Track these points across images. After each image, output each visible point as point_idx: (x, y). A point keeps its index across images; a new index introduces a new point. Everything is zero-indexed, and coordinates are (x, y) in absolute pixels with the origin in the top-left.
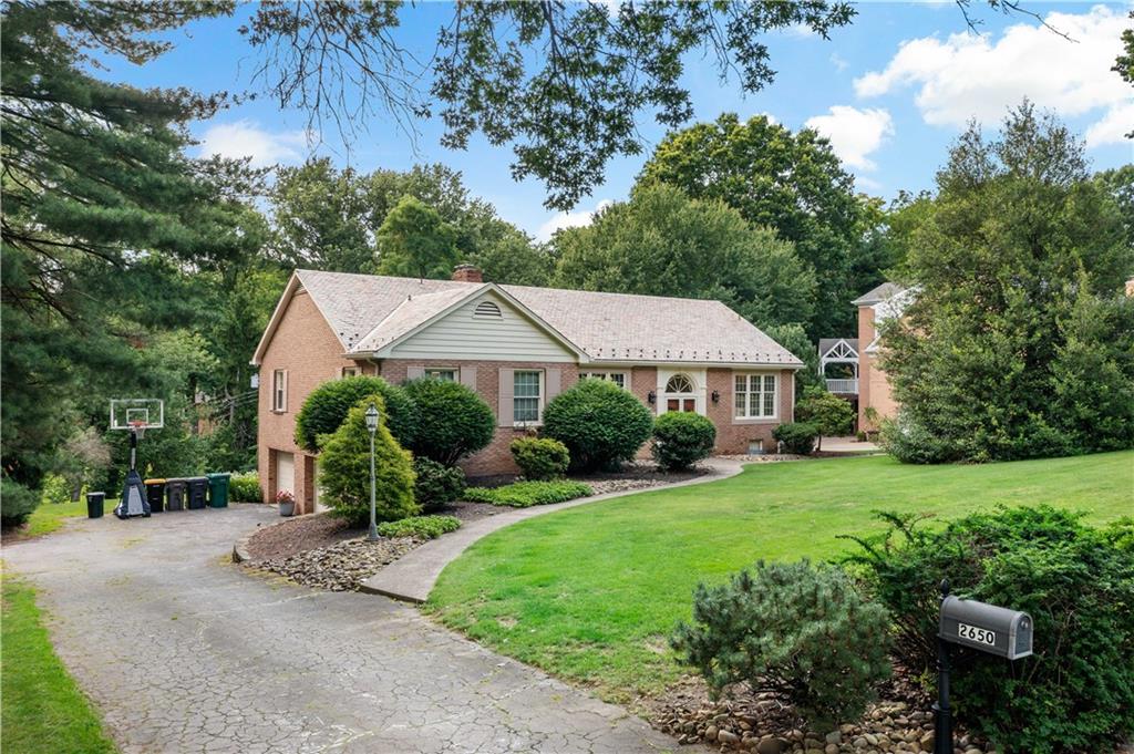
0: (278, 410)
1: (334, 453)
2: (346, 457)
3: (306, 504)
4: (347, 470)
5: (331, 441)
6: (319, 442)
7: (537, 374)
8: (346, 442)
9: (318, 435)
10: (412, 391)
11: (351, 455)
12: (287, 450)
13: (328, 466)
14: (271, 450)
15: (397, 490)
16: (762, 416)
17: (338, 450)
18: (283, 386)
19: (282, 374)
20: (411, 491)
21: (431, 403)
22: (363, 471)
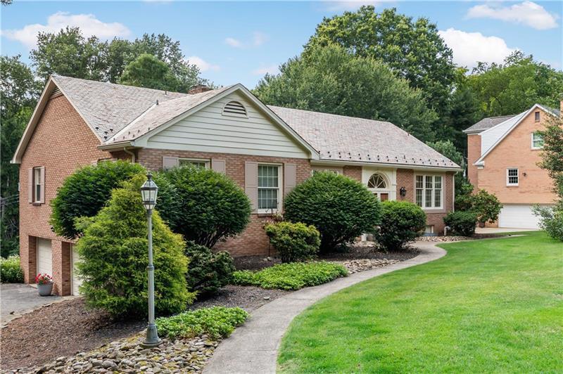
0: (37, 202)
1: (95, 238)
2: (111, 242)
3: (63, 285)
4: (112, 257)
5: (93, 225)
6: (78, 226)
7: (276, 168)
8: (110, 225)
9: (76, 219)
10: (171, 177)
11: (116, 240)
12: (45, 237)
13: (89, 253)
14: (30, 237)
15: (170, 279)
16: (433, 207)
17: (101, 235)
18: (40, 181)
19: (39, 170)
20: (183, 278)
21: (191, 189)
22: (131, 258)
